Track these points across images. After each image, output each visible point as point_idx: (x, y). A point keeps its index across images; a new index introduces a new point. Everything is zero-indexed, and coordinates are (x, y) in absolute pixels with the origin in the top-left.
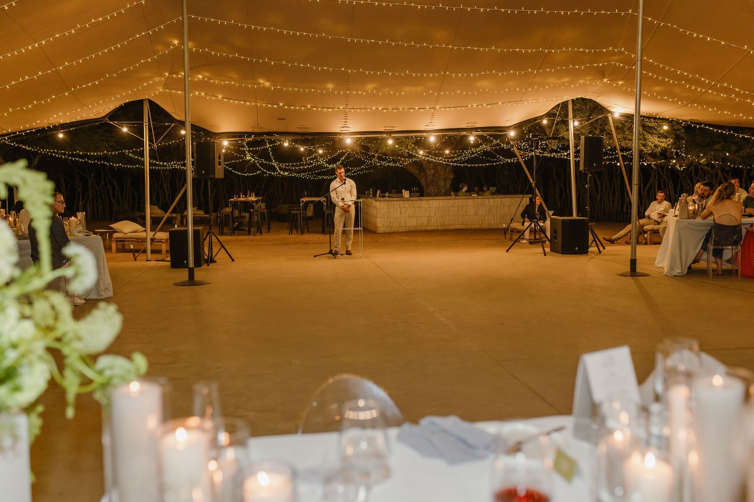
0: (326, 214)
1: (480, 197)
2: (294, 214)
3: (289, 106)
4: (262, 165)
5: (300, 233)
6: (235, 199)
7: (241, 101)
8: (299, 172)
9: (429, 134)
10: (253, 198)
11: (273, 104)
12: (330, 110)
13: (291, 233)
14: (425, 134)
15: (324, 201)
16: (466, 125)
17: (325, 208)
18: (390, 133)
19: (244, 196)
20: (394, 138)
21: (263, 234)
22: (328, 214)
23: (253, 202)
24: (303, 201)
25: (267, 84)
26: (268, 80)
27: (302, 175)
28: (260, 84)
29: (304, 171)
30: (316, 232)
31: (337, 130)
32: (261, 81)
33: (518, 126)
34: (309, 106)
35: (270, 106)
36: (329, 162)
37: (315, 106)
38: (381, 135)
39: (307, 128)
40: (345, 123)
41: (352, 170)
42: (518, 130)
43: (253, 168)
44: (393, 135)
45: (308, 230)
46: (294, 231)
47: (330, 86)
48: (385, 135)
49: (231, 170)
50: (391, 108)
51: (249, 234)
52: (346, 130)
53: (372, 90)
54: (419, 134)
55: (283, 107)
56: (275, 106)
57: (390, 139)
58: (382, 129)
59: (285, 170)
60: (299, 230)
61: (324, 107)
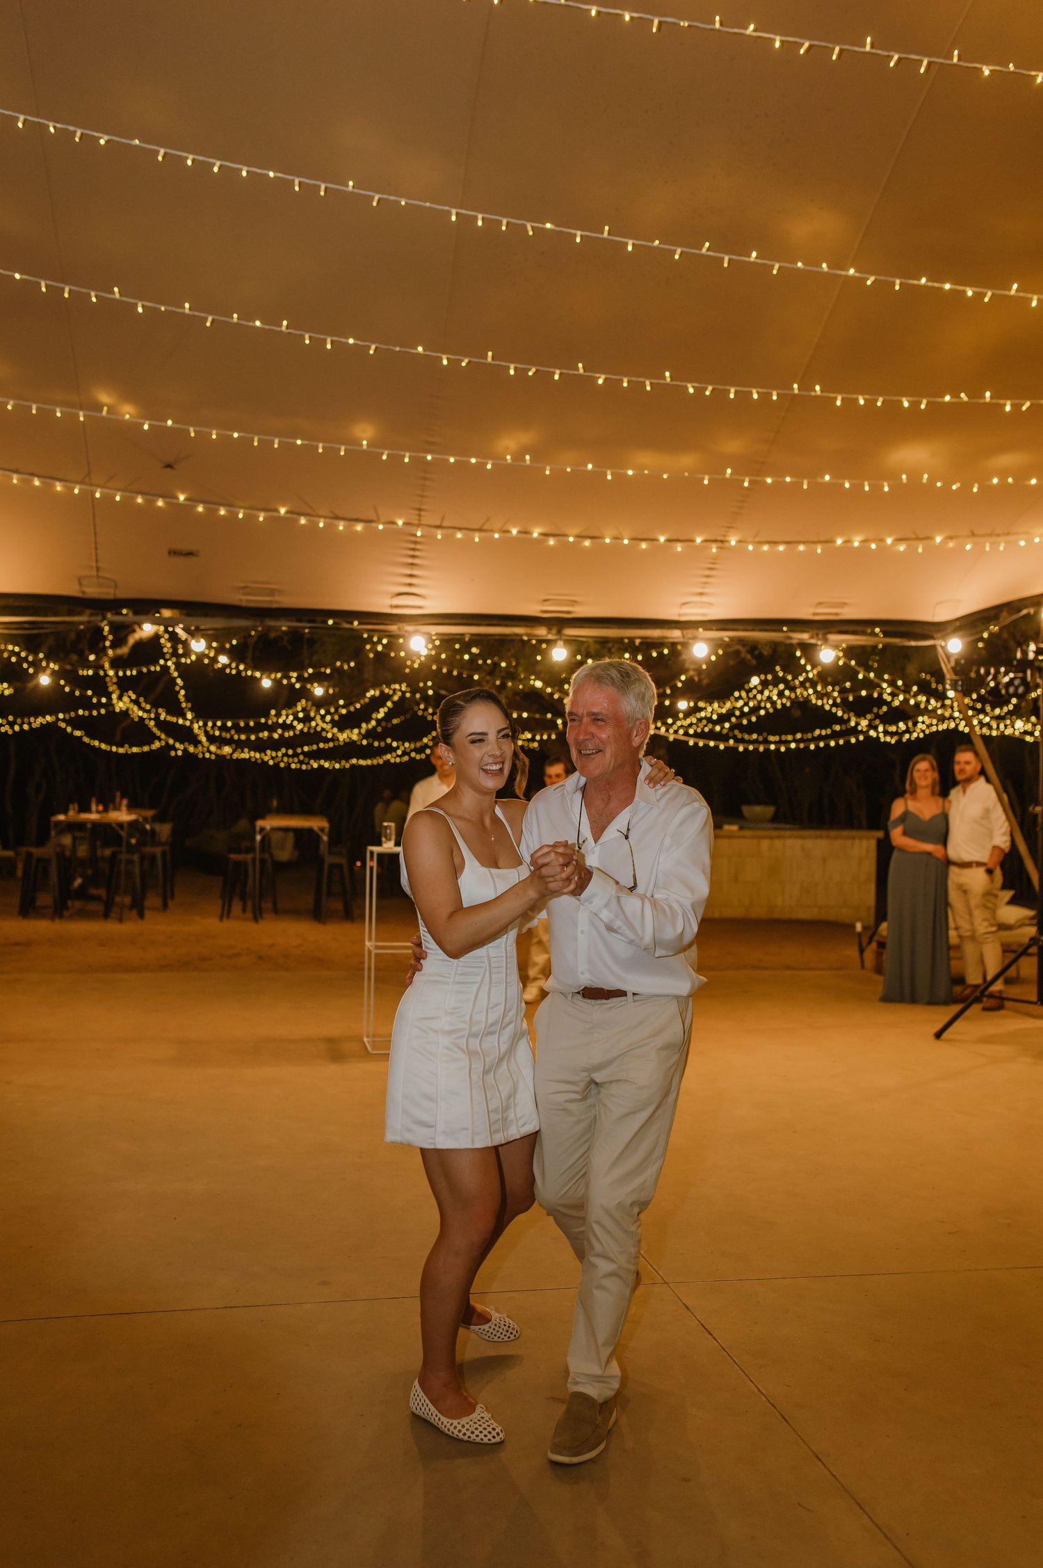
0: (326, 867)
1: (746, 833)
2: (238, 864)
3: (212, 503)
4: (161, 724)
5: (249, 915)
6: (73, 815)
7: (33, 475)
8: (260, 746)
9: (690, 633)
10: (123, 815)
11: (151, 495)
12: (359, 527)
13: (225, 913)
14: (676, 634)
15: (322, 830)
16: (812, 610)
17: (323, 849)
18: (559, 623)
19: (101, 808)
20: (569, 642)
21: (147, 914)
22: (332, 866)
23: (121, 825)
24: (262, 829)
25: (128, 412)
26: (128, 395)
27: (268, 757)
28: (99, 407)
29: (275, 745)
30: (296, 913)
31: (381, 604)
32: (105, 398)
33: (972, 623)
34: (283, 511)
35: (140, 500)
36: (343, 723)
37: (309, 511)
38: (529, 630)
39: (272, 592)
40: (409, 580)
41: (398, 748)
42: (972, 635)
43: (139, 732)
44: (571, 632)
45: (275, 904)
46: (237, 907)
47: (365, 434)
48: (542, 632)
49: (81, 737)
50: (576, 531)
51: (106, 915)
52: (409, 605)
53: (518, 456)
54: (656, 633)
55: (187, 509)
56: (160, 503)
57: (560, 643)
58: (533, 610)
59: (221, 742)
60: (249, 904)
61: (340, 515)
